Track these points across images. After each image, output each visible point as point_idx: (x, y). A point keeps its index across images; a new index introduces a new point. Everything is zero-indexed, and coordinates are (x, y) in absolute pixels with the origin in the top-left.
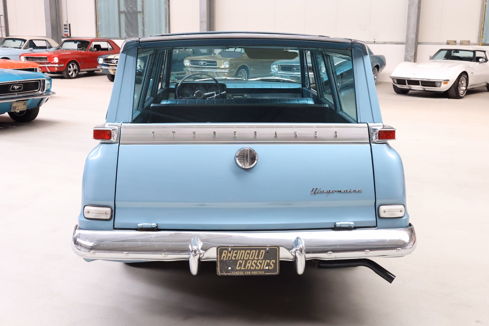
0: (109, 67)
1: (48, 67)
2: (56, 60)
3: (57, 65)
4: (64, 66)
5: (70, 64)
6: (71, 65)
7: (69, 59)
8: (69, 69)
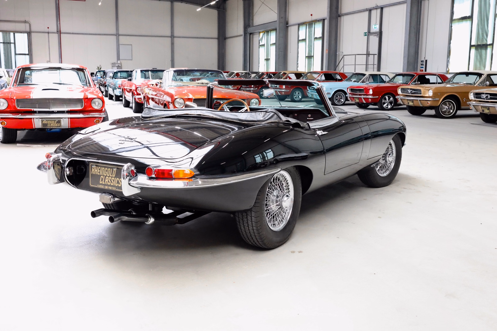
1: (364, 98)
2: (371, 92)
4: (378, 97)
5: (385, 96)
6: (387, 98)
8: (383, 101)
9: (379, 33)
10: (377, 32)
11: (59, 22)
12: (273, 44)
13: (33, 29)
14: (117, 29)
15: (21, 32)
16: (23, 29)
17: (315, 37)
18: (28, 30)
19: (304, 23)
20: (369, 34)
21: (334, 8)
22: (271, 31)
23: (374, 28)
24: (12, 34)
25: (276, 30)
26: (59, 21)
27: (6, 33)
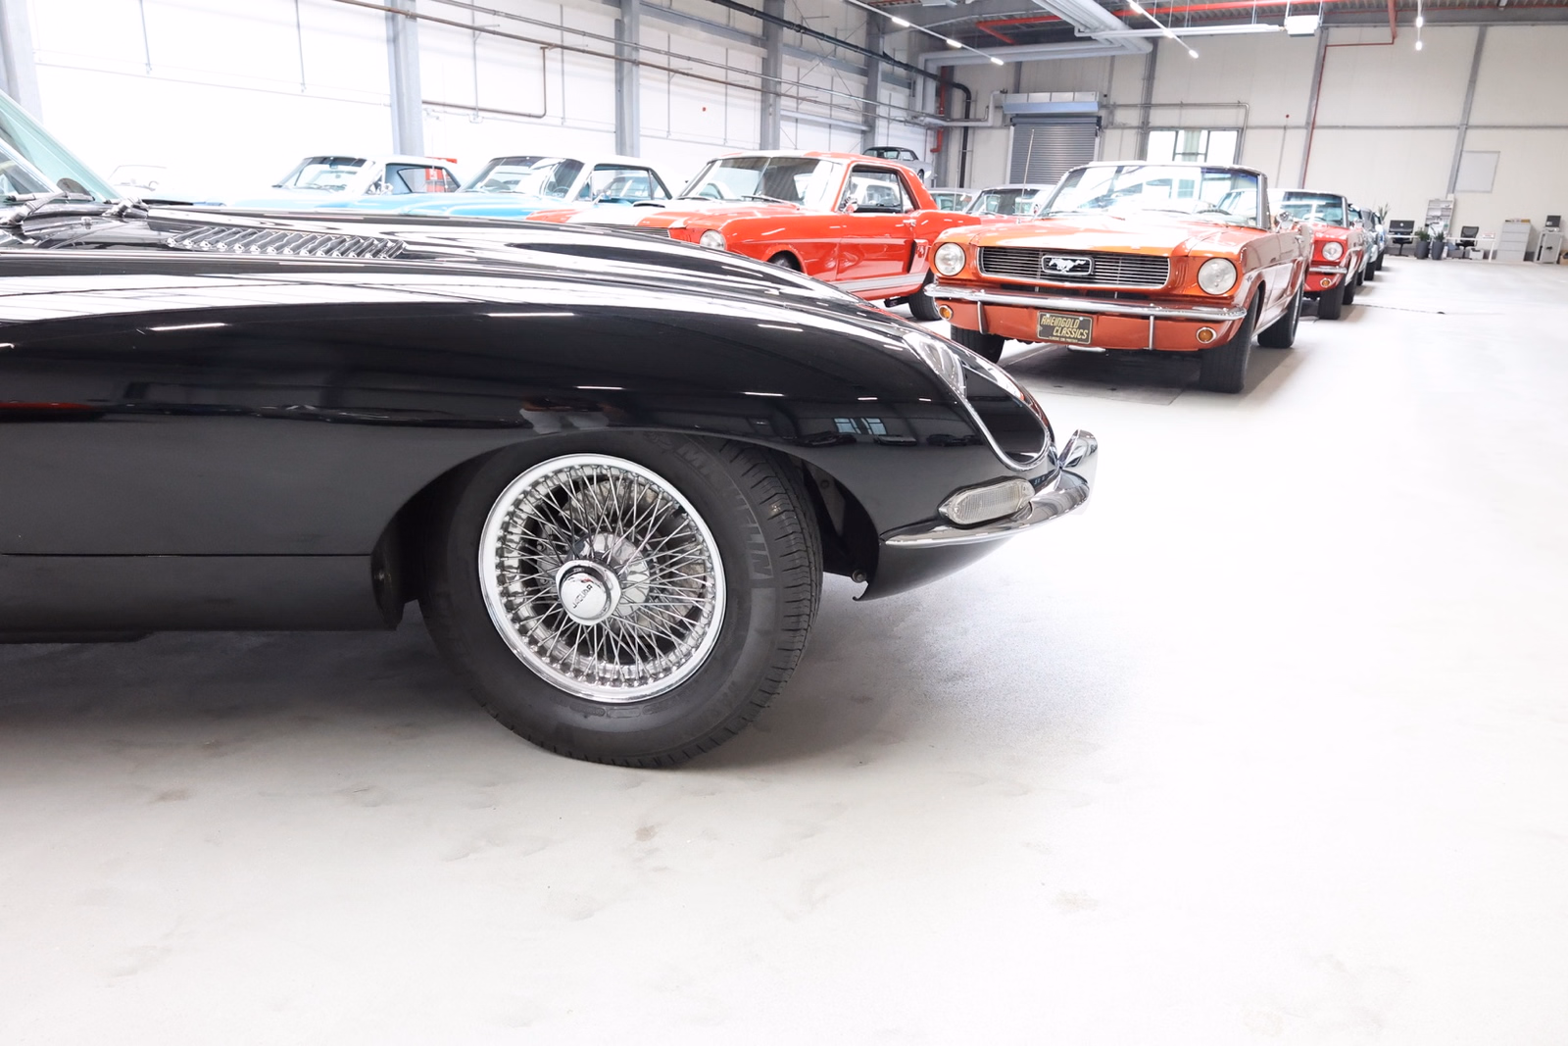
11: (1315, 101)
13: (1253, 121)
14: (1467, 111)
15: (1224, 129)
16: (1231, 123)
18: (1240, 124)
24: (1204, 134)
26: (1316, 97)
27: (1193, 132)
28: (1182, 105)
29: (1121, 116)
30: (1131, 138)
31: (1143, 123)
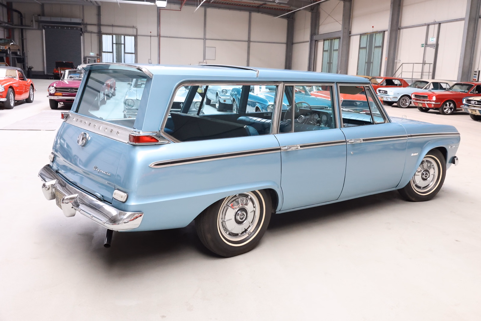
0: (469, 107)
1: (427, 103)
2: (434, 98)
3: (434, 103)
4: (440, 104)
5: (447, 102)
6: (448, 104)
7: (446, 98)
8: (444, 107)
9: (436, 45)
10: (434, 44)
11: (159, 28)
12: (336, 50)
13: (139, 33)
14: (205, 34)
15: (130, 35)
16: (131, 33)
17: (376, 45)
18: (135, 34)
19: (365, 34)
20: (426, 45)
21: (395, 22)
22: (335, 39)
23: (431, 40)
24: (123, 37)
25: (339, 38)
26: (159, 26)
27: (118, 36)
28: (113, 26)
29: (89, 28)
30: (95, 37)
31: (99, 31)
